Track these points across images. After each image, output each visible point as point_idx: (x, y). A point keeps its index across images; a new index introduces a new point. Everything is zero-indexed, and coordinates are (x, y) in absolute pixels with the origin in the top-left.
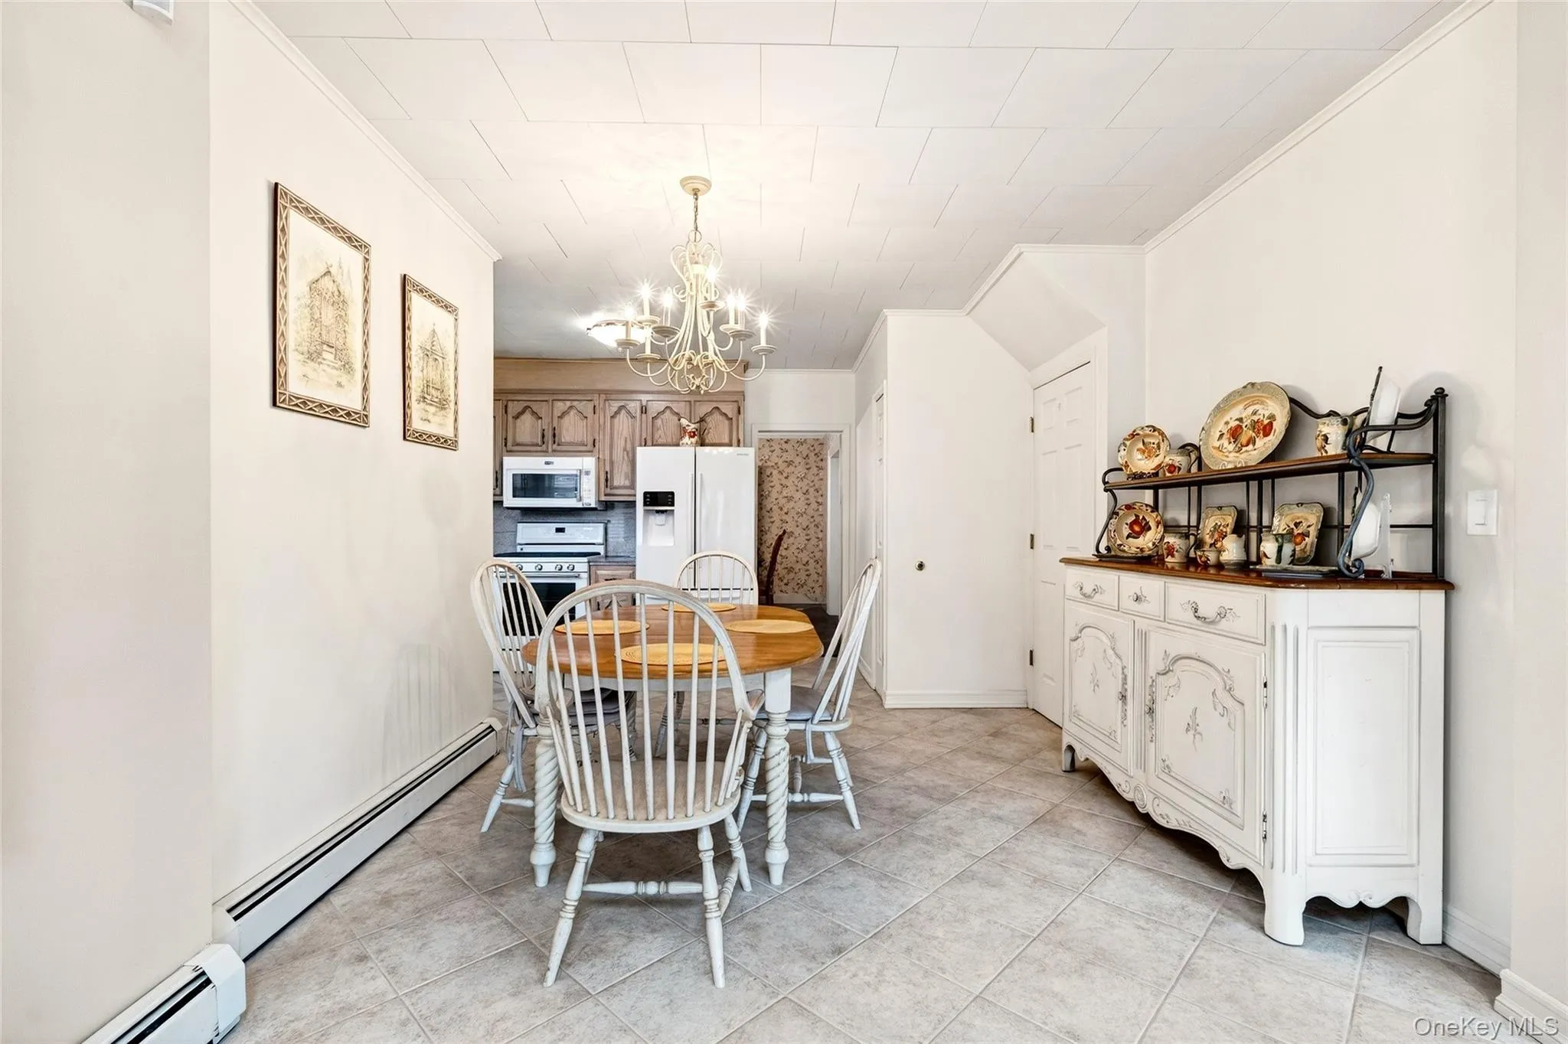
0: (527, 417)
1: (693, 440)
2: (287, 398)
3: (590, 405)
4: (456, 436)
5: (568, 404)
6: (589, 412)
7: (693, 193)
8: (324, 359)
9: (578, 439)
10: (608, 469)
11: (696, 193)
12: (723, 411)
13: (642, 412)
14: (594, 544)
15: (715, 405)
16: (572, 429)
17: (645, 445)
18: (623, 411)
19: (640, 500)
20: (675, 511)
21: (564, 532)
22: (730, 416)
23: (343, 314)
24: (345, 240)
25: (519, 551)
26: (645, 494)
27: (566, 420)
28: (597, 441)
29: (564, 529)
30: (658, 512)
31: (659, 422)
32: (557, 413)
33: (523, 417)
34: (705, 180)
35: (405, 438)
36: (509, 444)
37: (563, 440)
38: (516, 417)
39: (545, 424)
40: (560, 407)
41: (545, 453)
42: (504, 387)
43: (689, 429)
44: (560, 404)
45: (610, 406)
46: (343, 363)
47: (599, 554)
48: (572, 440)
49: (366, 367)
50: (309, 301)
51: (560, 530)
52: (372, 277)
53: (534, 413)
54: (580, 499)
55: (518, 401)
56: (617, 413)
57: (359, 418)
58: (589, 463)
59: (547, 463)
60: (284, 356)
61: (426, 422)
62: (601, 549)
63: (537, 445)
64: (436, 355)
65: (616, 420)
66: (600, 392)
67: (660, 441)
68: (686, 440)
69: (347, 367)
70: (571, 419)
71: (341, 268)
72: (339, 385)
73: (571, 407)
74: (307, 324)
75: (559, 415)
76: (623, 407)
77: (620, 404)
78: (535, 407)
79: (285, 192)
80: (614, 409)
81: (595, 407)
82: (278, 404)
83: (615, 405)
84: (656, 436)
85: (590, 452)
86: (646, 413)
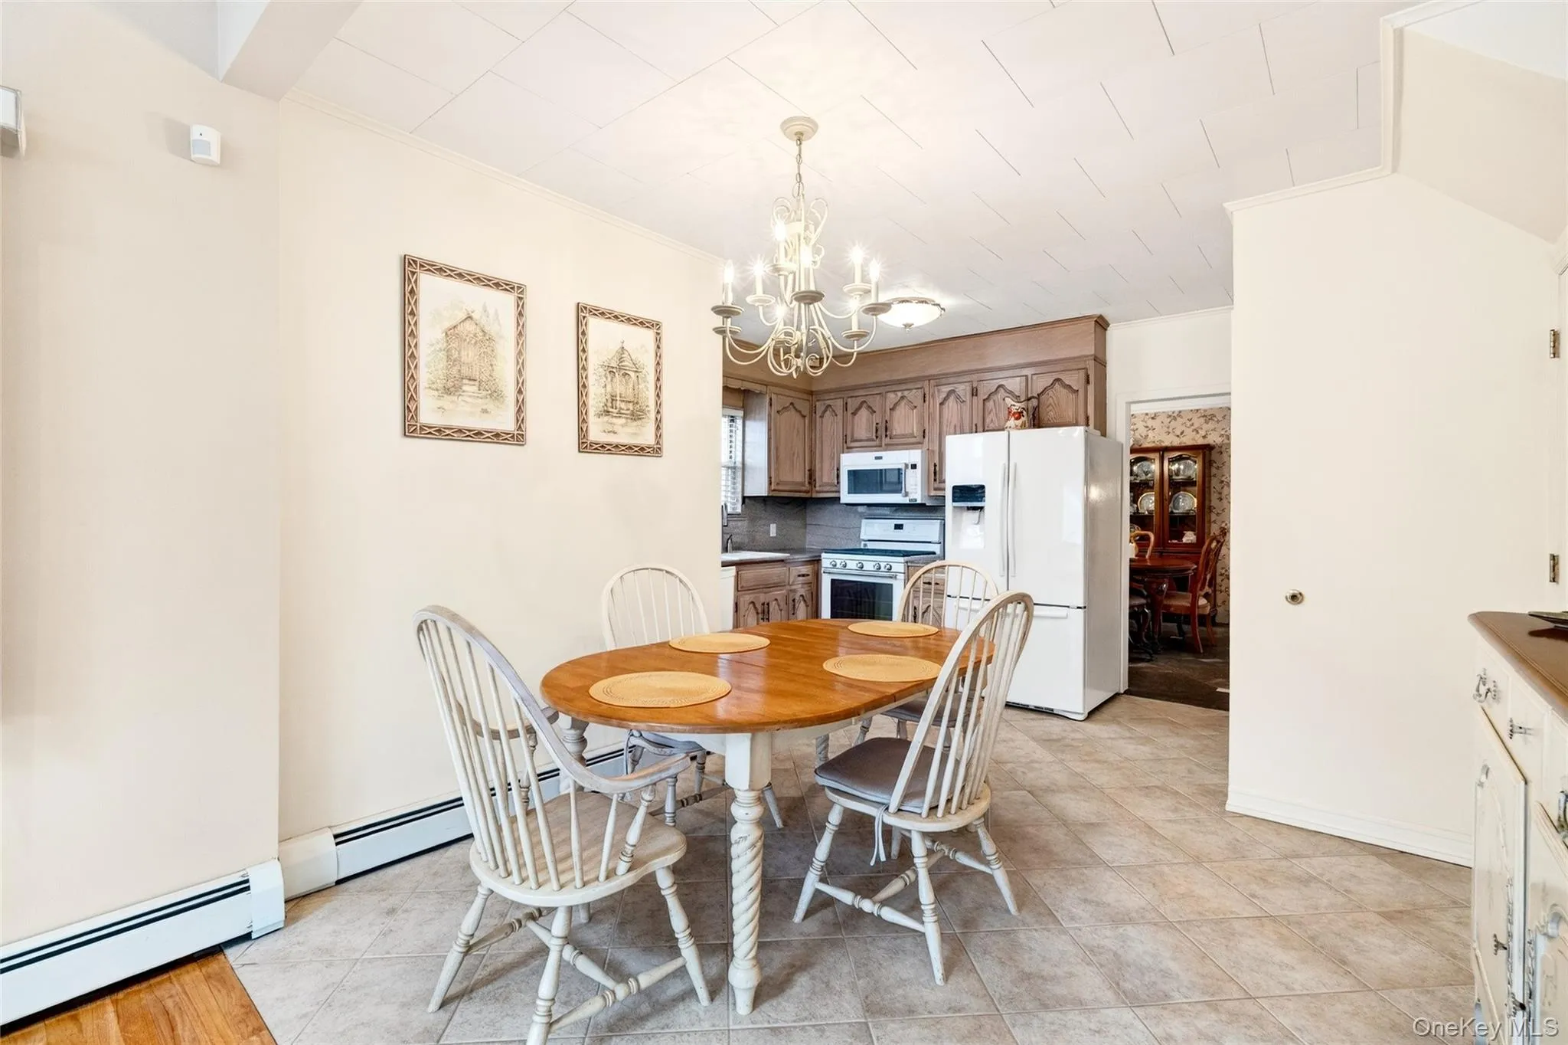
0: (864, 413)
1: (1019, 422)
2: (418, 428)
3: (920, 393)
4: (658, 443)
5: (900, 394)
6: (919, 402)
7: (796, 138)
8: (464, 391)
9: (908, 431)
10: (937, 461)
11: (800, 138)
12: (1067, 383)
13: (973, 395)
14: (930, 542)
15: (1056, 376)
16: (905, 421)
17: (976, 432)
18: (952, 398)
19: (949, 494)
20: (986, 509)
21: (902, 529)
22: (1075, 388)
23: (489, 350)
24: (491, 287)
25: (862, 547)
26: (955, 488)
27: (897, 413)
28: (927, 432)
29: (902, 525)
30: (969, 508)
31: (990, 404)
32: (889, 405)
33: (859, 413)
34: (809, 120)
35: (579, 451)
36: (849, 439)
37: (894, 433)
38: (854, 414)
39: (877, 418)
40: (892, 398)
41: (879, 447)
42: (844, 385)
43: (1014, 409)
44: (892, 395)
45: (939, 391)
46: (490, 392)
47: (934, 553)
48: (903, 433)
49: (520, 392)
50: (445, 344)
51: (899, 527)
52: (527, 311)
53: (870, 407)
54: (906, 494)
55: (856, 397)
56: (946, 399)
57: (513, 437)
58: (915, 456)
59: (877, 458)
60: (414, 395)
61: (612, 434)
62: (937, 548)
63: (873, 440)
64: (626, 370)
65: (945, 406)
66: (929, 378)
67: (992, 426)
68: (1012, 422)
69: (496, 395)
70: (902, 411)
71: (485, 311)
72: (485, 411)
73: (903, 398)
74: (443, 364)
75: (891, 407)
76: (953, 391)
77: (950, 389)
78: (870, 400)
79: (412, 260)
80: (944, 395)
81: (925, 394)
82: (407, 434)
83: (946, 389)
84: (988, 421)
85: (919, 443)
86: (976, 395)
